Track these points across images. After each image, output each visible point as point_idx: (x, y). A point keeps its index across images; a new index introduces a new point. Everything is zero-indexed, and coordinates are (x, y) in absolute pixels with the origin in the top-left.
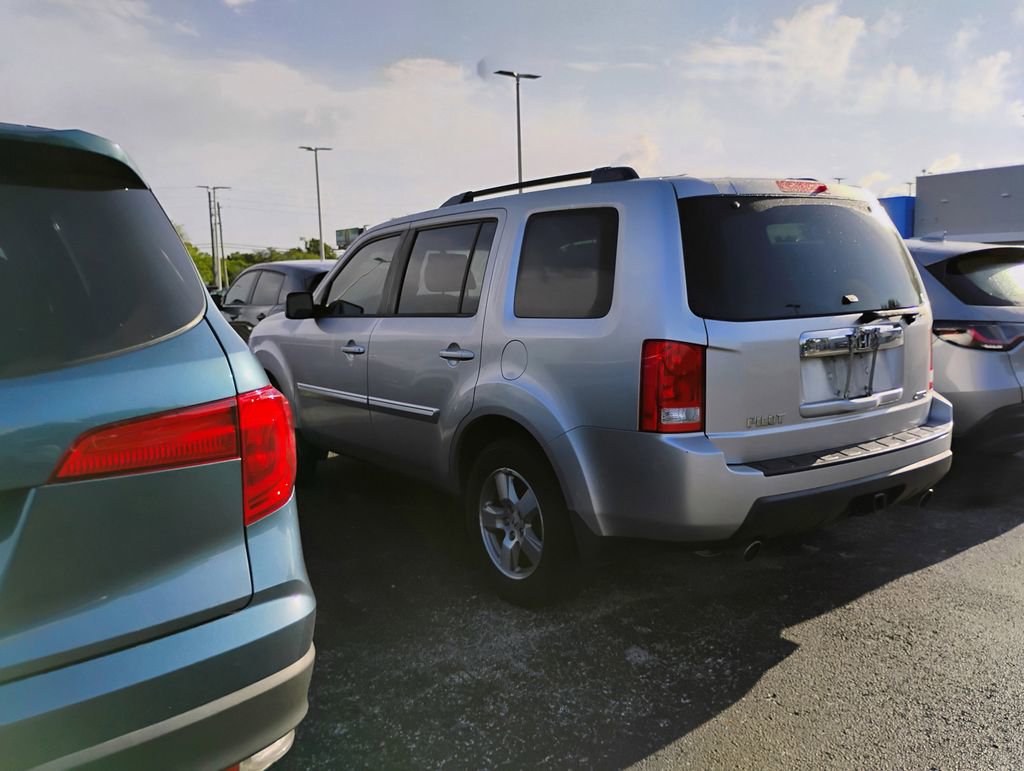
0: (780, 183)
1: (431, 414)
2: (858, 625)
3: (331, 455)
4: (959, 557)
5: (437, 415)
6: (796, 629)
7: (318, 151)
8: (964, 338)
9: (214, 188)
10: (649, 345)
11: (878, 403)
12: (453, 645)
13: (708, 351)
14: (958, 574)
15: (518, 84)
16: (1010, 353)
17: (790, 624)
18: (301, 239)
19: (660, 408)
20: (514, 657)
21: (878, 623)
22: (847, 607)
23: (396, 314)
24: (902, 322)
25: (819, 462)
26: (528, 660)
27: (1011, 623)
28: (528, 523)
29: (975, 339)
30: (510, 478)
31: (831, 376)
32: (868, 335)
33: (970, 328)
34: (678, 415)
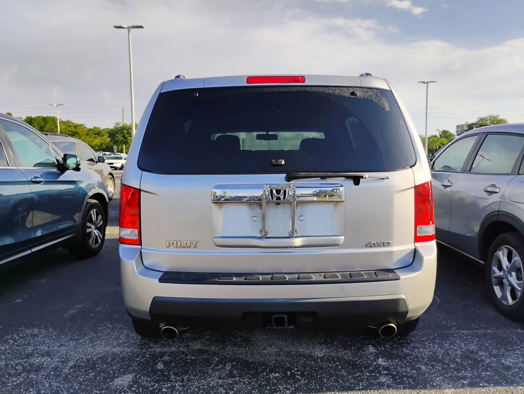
13: (142, 193)
18: (437, 130)
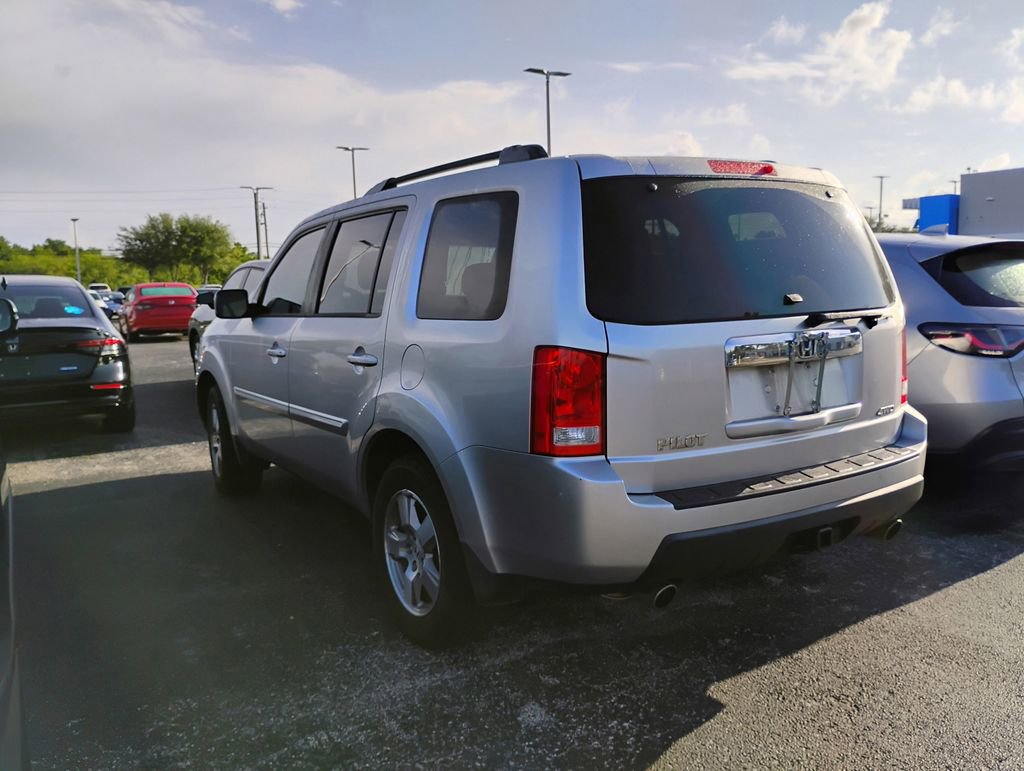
0: (714, 163)
1: (340, 425)
2: (802, 681)
3: (272, 465)
4: (939, 595)
5: (345, 426)
6: (726, 685)
7: (356, 151)
8: (962, 342)
9: (257, 189)
10: (543, 352)
11: (827, 421)
12: (328, 695)
13: (608, 359)
14: (935, 615)
15: (548, 82)
16: (1011, 359)
17: (721, 678)
19: (553, 426)
20: (389, 713)
21: (827, 678)
22: (795, 656)
23: (316, 313)
24: (862, 326)
25: (747, 491)
26: (405, 717)
27: (985, 683)
28: (429, 552)
29: (972, 344)
30: (413, 502)
31: (769, 388)
32: (813, 342)
33: (968, 332)
34: (577, 435)
